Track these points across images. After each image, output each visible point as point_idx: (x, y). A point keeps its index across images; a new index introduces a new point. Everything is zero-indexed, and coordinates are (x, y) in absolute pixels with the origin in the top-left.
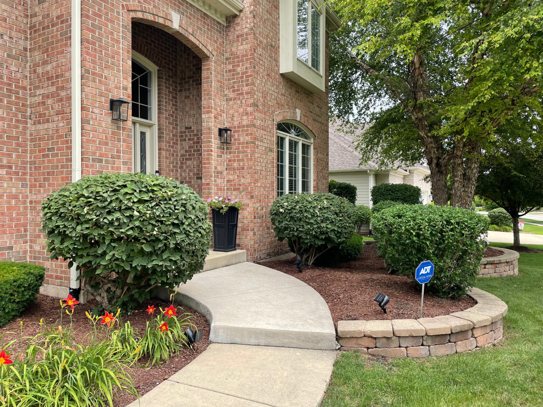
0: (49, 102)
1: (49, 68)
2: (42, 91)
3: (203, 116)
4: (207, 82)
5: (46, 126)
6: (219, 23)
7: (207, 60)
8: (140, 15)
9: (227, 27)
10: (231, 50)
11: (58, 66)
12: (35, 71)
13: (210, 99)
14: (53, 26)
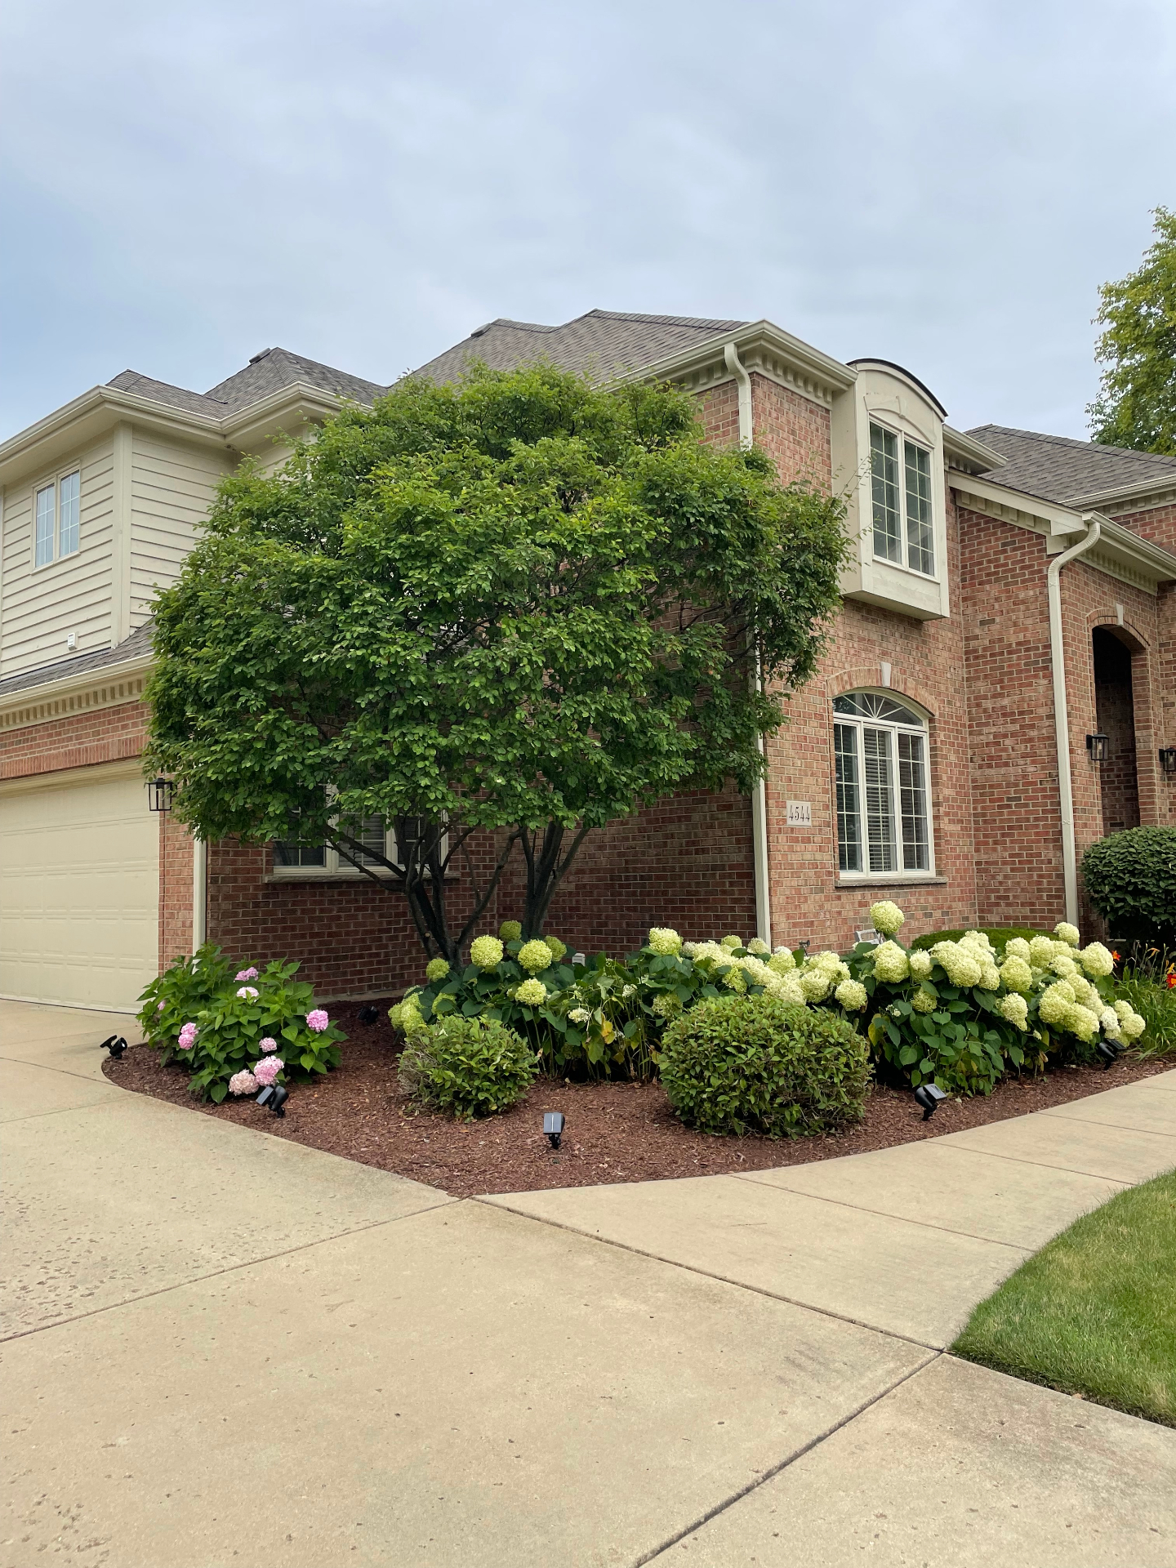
0: (1008, 742)
1: (1006, 702)
2: (994, 729)
3: (1137, 734)
4: (1143, 684)
5: (1003, 770)
6: (1150, 595)
7: (1140, 653)
8: (1102, 621)
9: (1159, 598)
10: (1169, 632)
11: (1023, 700)
12: (978, 705)
13: (1148, 708)
14: (1010, 653)
